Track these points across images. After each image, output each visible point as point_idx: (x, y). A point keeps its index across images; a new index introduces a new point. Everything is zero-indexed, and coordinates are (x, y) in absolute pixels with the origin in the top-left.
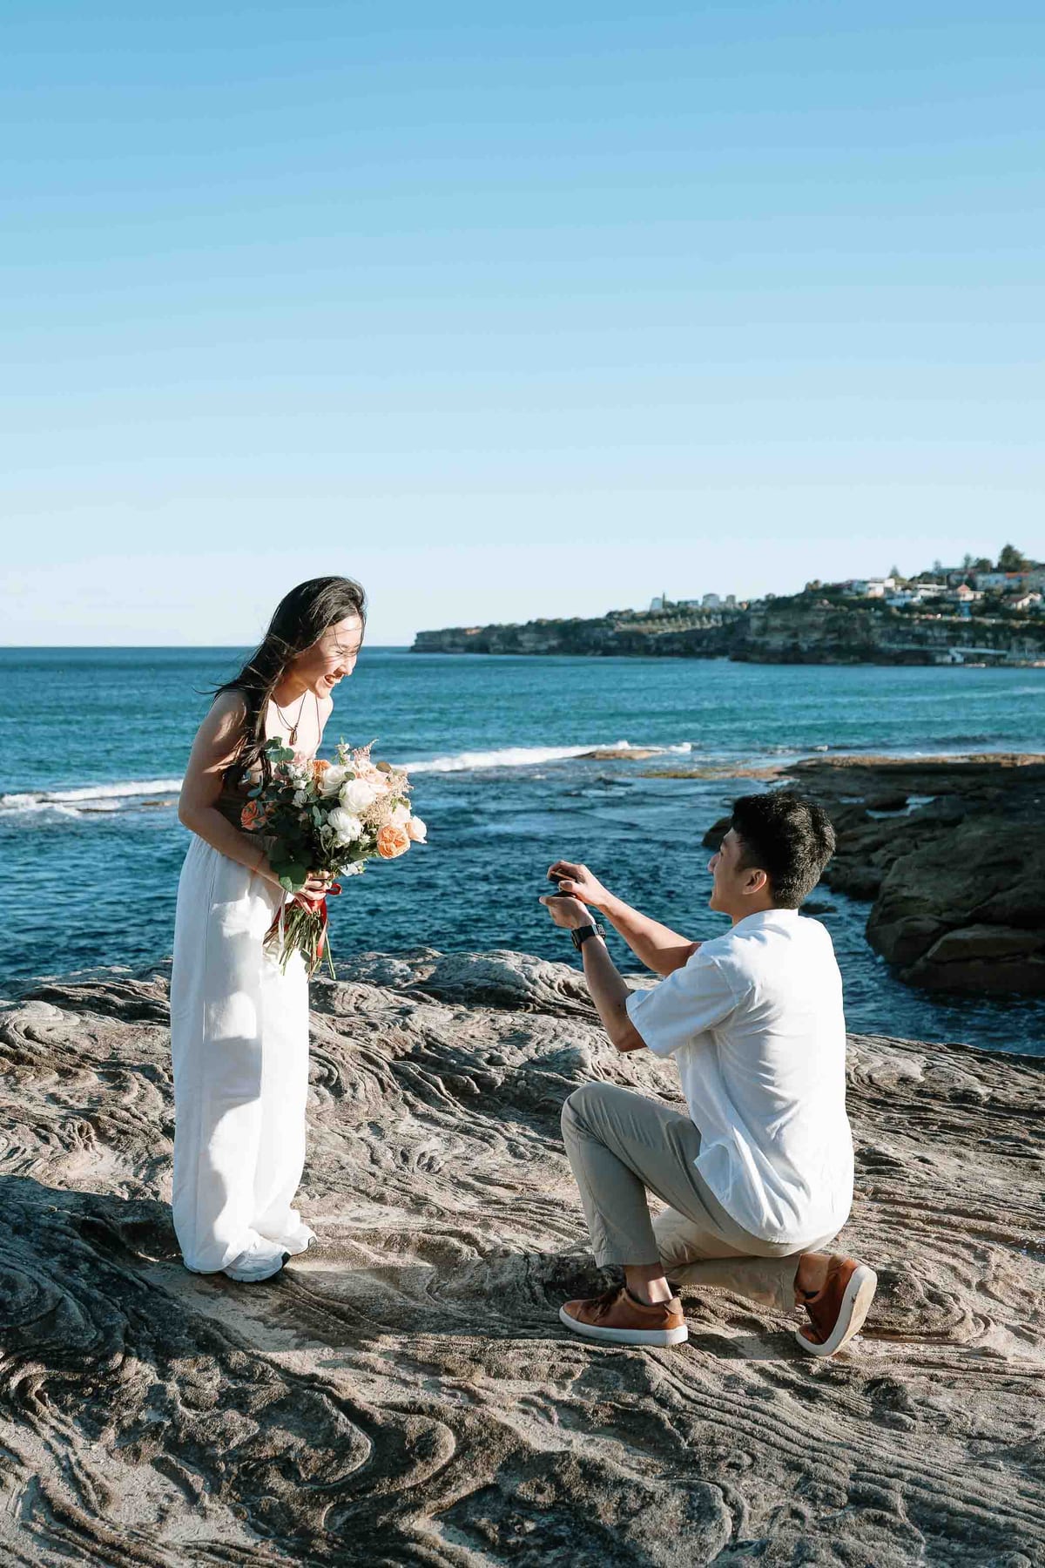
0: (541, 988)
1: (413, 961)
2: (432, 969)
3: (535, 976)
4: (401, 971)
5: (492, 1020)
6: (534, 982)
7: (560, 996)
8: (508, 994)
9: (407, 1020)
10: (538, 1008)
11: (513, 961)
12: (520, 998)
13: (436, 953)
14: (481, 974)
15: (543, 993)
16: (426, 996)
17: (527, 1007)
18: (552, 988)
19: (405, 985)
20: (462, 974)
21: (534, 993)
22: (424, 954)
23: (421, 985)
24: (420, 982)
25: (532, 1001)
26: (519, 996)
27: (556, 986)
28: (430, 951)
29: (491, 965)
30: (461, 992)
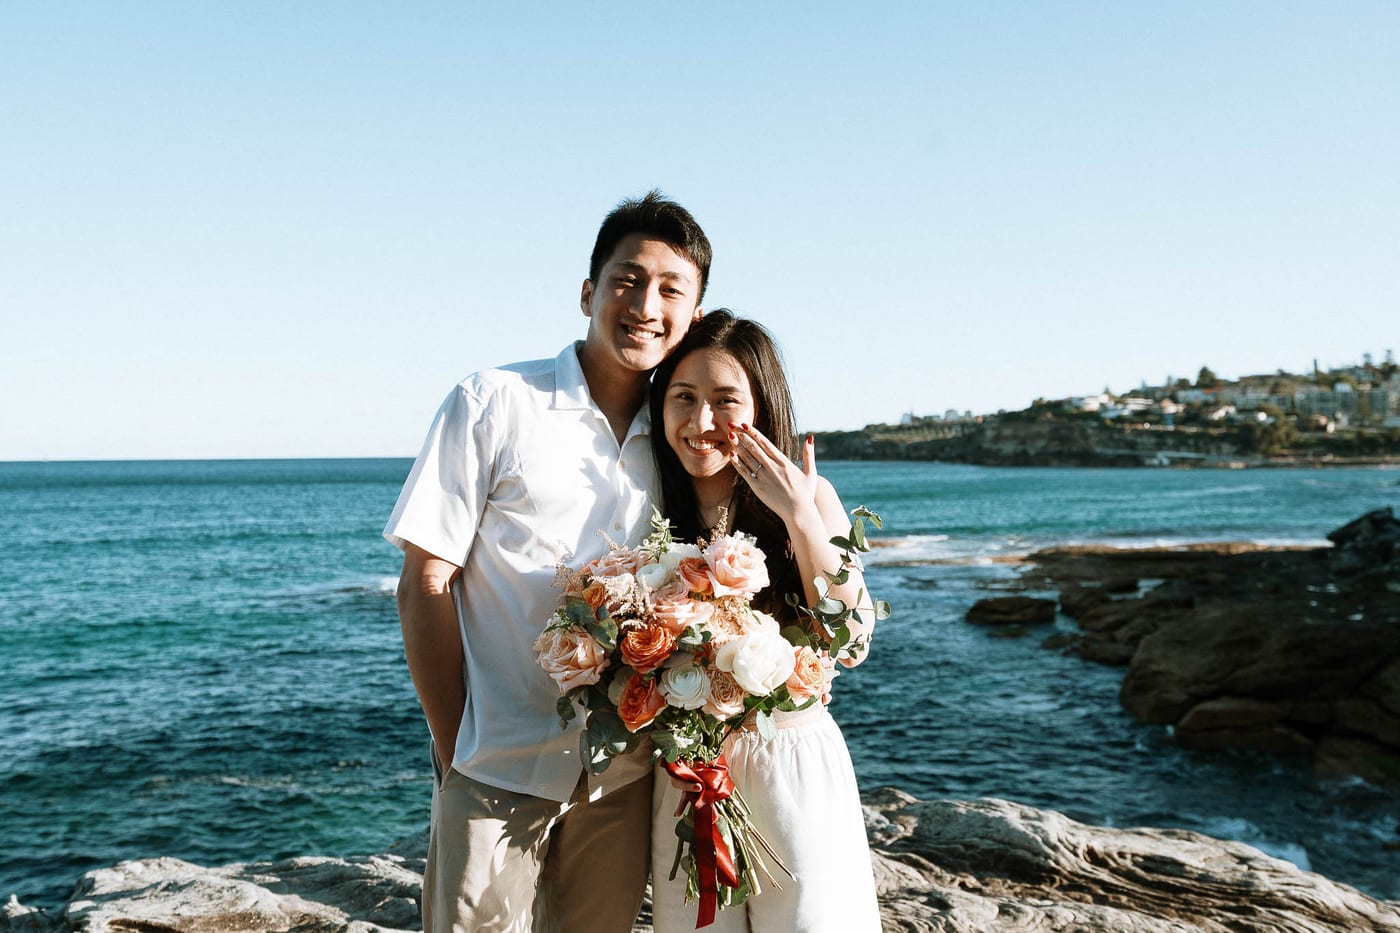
0: (1064, 856)
1: (884, 807)
2: (913, 822)
3: (1054, 840)
4: (878, 822)
5: (1049, 916)
6: (1054, 848)
7: (1088, 866)
8: (1022, 861)
9: (951, 919)
10: (1065, 882)
11: (1011, 813)
12: (1040, 867)
13: (910, 798)
14: (980, 832)
15: (1068, 862)
16: (923, 861)
17: (1053, 881)
18: (1076, 855)
19: (889, 842)
20: (953, 831)
21: (1057, 862)
22: (896, 800)
23: (907, 843)
24: (905, 838)
25: (1058, 872)
26: (1038, 865)
27: (1080, 852)
28: (901, 794)
29: (987, 822)
30: (962, 856)
